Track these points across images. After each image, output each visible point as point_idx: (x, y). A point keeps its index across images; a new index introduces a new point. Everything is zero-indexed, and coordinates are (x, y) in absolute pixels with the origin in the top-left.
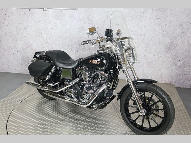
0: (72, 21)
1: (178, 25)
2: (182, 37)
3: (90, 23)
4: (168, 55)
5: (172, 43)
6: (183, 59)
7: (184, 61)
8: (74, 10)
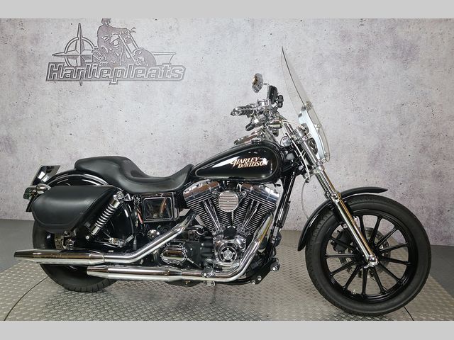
0: (171, 104)
1: (392, 110)
2: (401, 134)
3: (208, 108)
4: (376, 172)
5: (383, 147)
6: (407, 181)
7: (409, 185)
8: (175, 82)
